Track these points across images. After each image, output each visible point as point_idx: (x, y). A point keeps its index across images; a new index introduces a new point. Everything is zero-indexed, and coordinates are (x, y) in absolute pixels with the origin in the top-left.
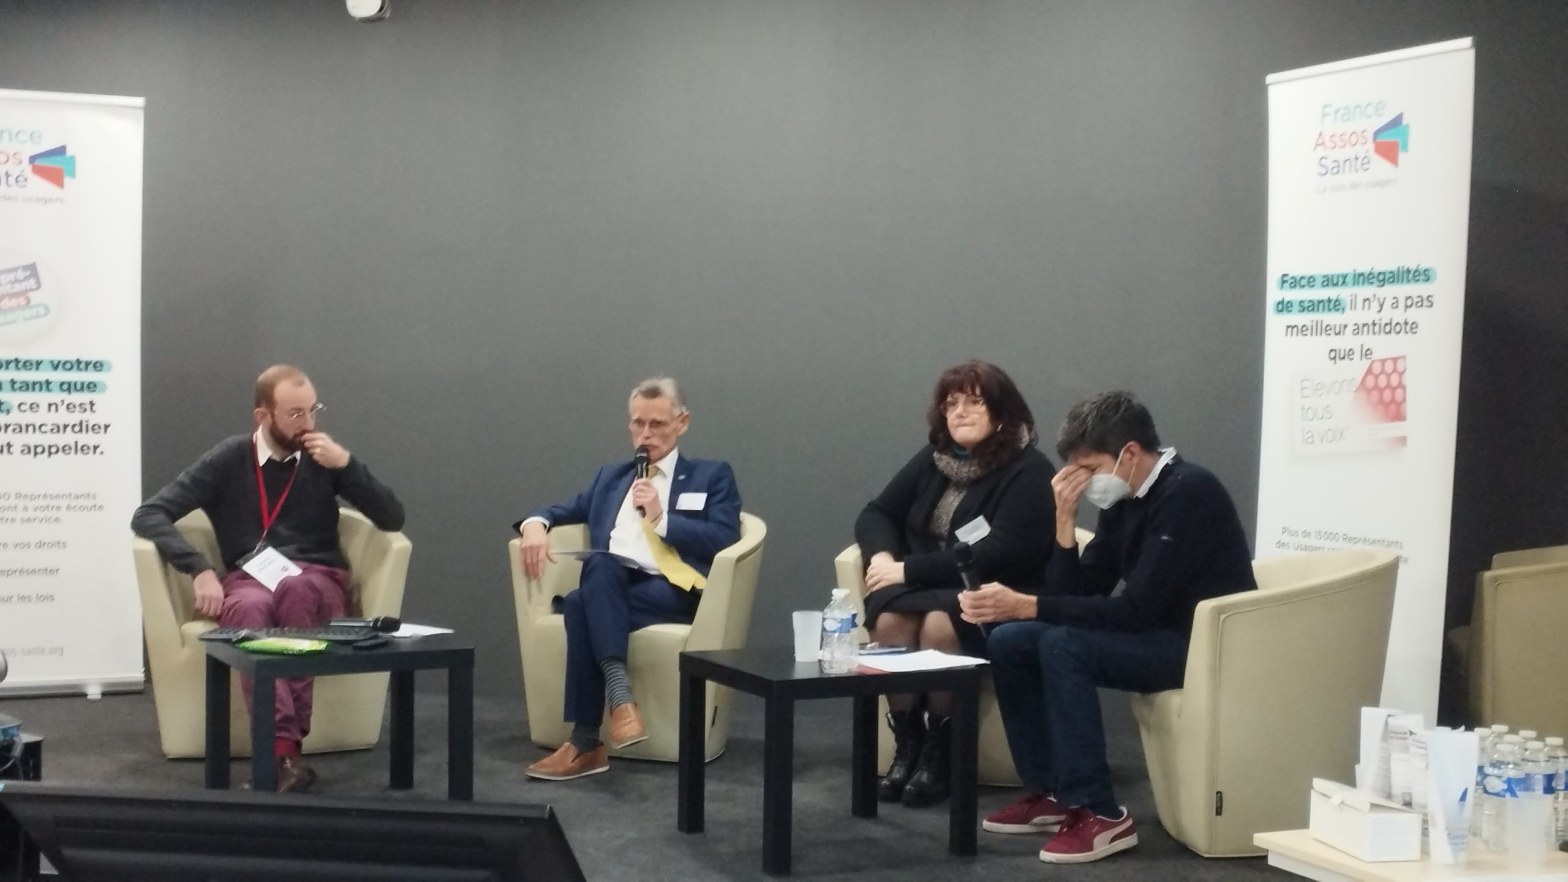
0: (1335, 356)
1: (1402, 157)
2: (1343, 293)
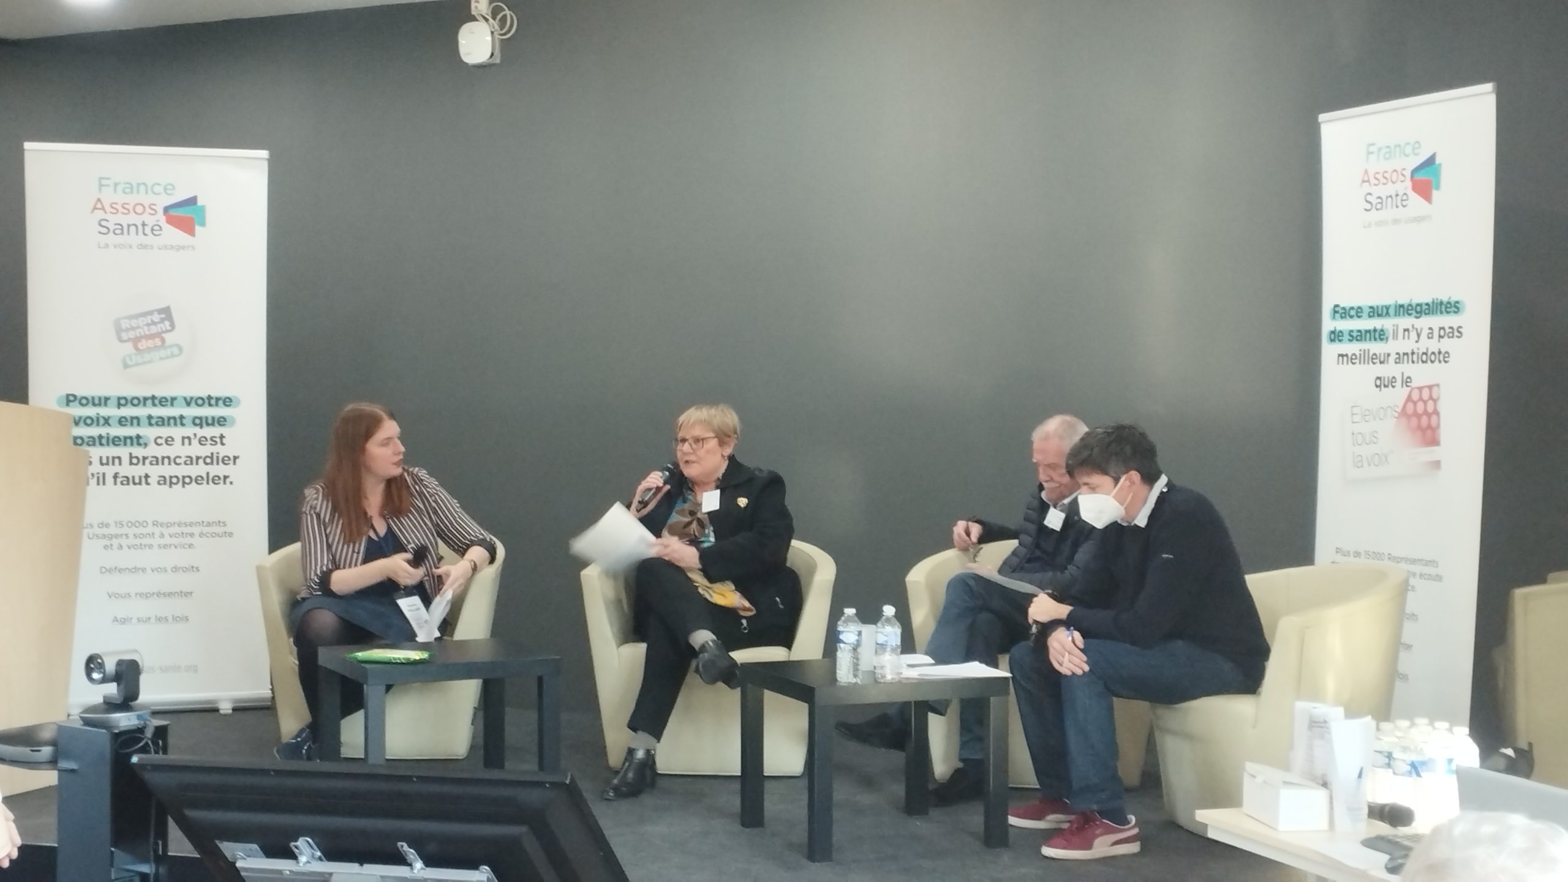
0: (1381, 383)
1: (1435, 194)
2: (1385, 323)
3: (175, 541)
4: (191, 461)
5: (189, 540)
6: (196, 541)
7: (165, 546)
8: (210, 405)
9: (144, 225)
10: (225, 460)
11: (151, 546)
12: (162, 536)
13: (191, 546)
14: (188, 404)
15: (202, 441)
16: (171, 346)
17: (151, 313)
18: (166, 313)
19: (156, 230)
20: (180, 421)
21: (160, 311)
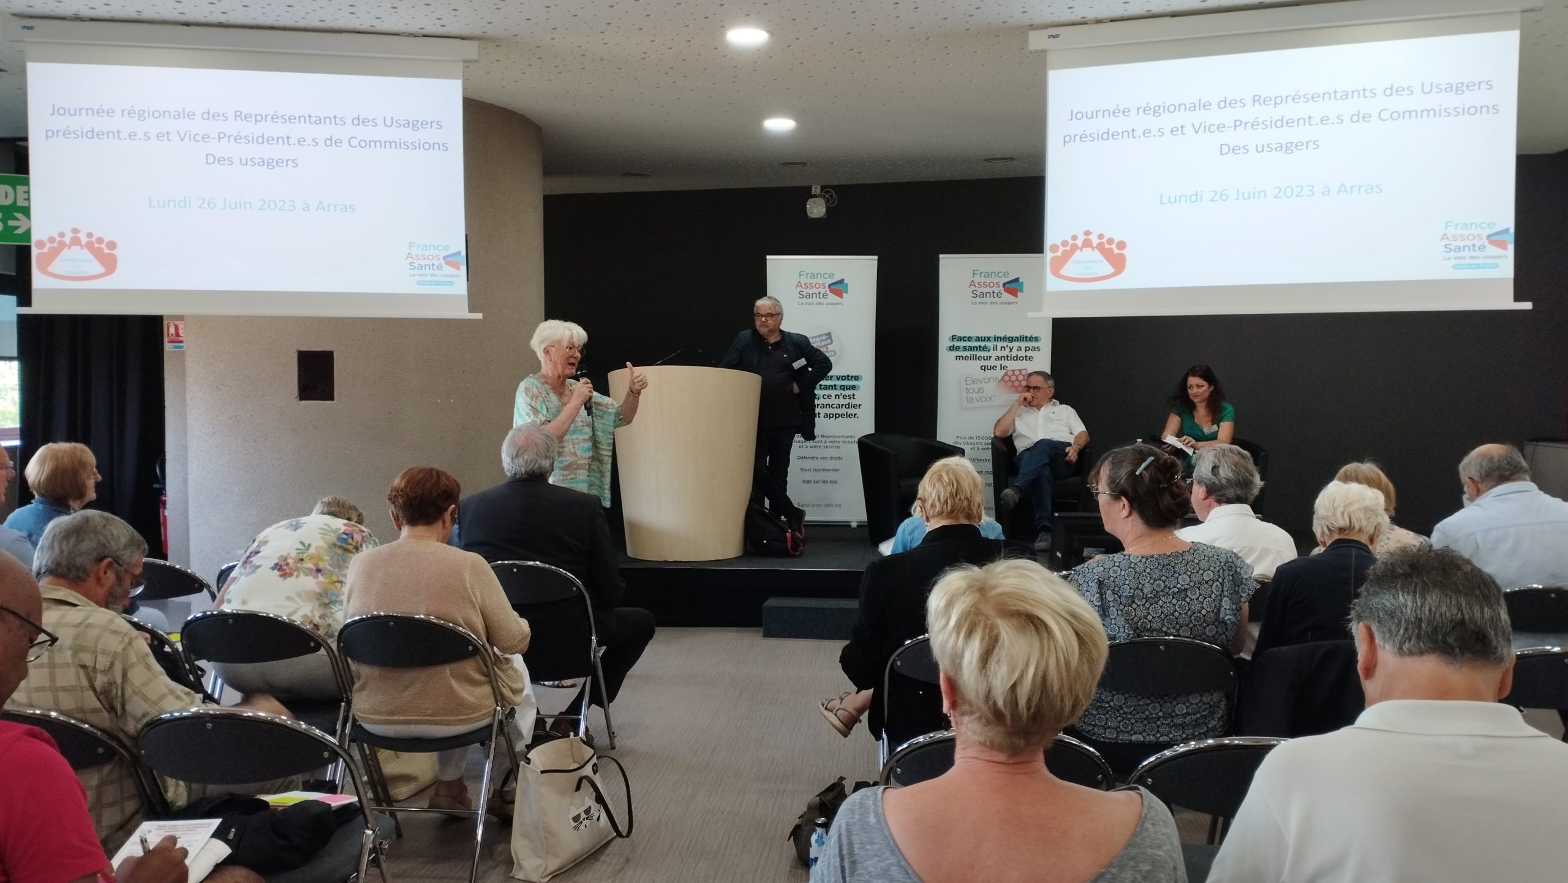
3: (831, 444)
4: (840, 406)
5: (837, 444)
6: (841, 445)
7: (827, 447)
8: (848, 380)
9: (819, 293)
10: (855, 406)
11: (820, 447)
12: (826, 442)
13: (838, 447)
14: (838, 379)
15: (844, 397)
16: (831, 351)
17: (822, 335)
18: (829, 335)
19: (825, 296)
20: (834, 387)
21: (826, 334)
